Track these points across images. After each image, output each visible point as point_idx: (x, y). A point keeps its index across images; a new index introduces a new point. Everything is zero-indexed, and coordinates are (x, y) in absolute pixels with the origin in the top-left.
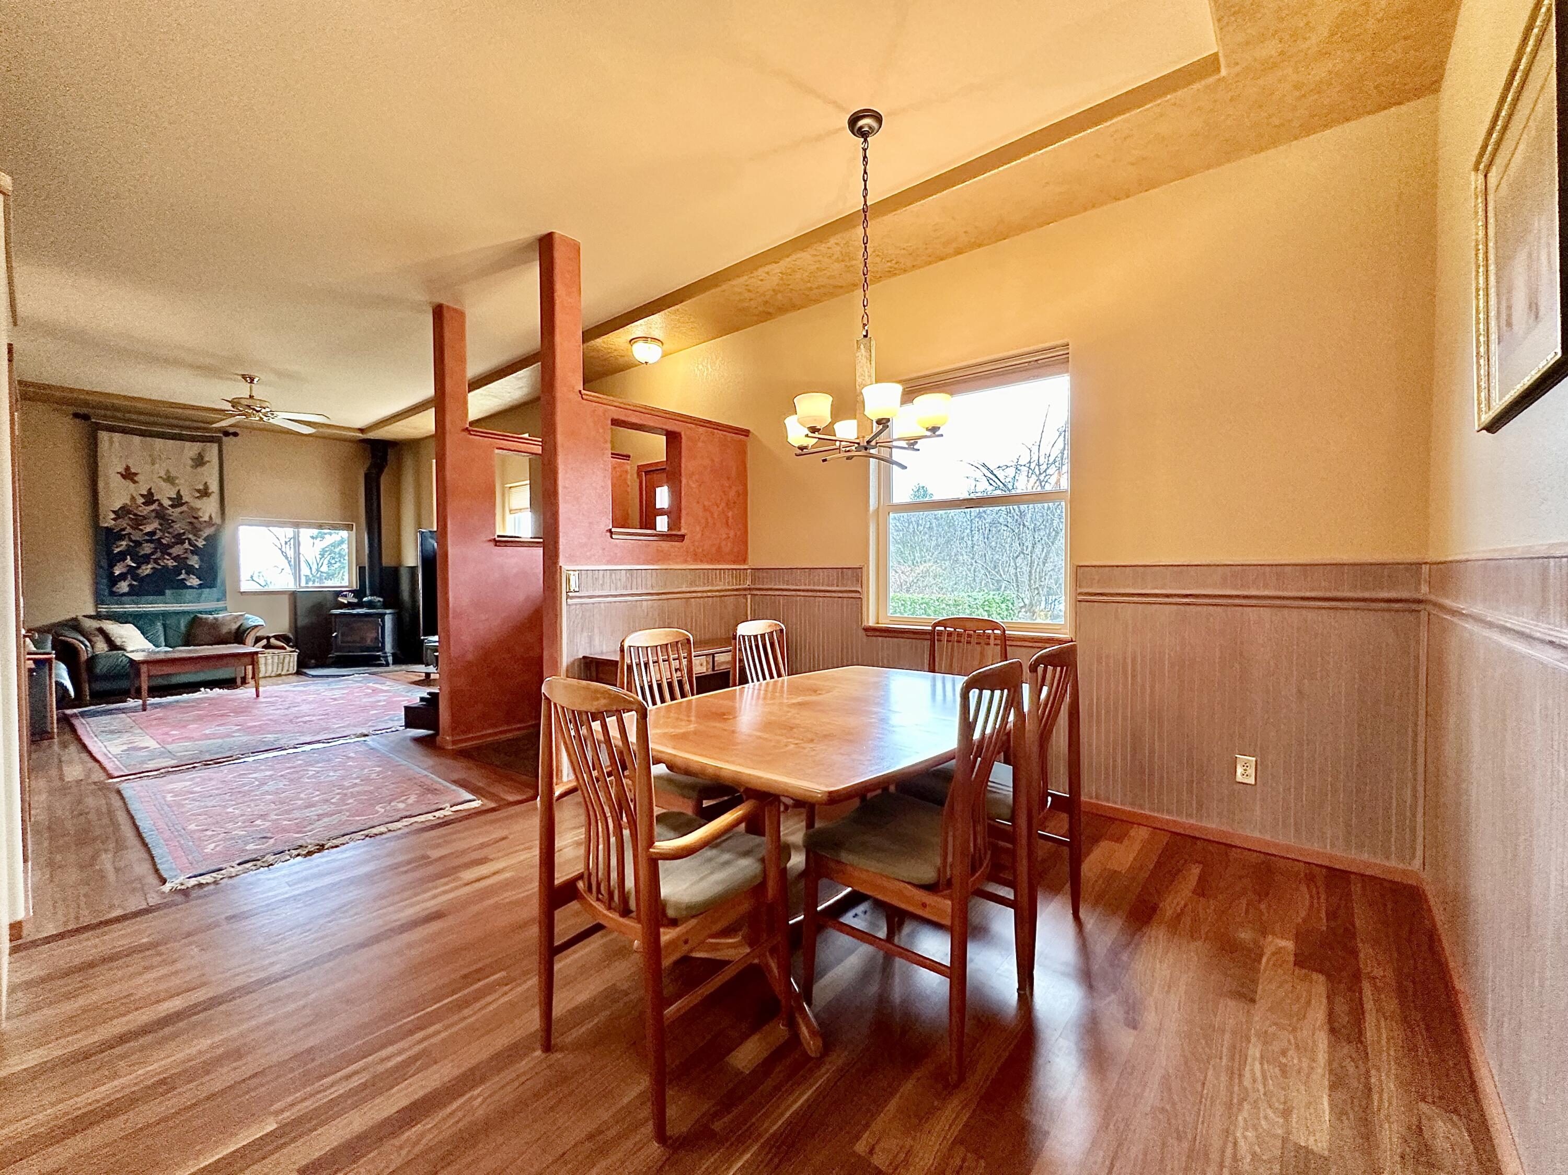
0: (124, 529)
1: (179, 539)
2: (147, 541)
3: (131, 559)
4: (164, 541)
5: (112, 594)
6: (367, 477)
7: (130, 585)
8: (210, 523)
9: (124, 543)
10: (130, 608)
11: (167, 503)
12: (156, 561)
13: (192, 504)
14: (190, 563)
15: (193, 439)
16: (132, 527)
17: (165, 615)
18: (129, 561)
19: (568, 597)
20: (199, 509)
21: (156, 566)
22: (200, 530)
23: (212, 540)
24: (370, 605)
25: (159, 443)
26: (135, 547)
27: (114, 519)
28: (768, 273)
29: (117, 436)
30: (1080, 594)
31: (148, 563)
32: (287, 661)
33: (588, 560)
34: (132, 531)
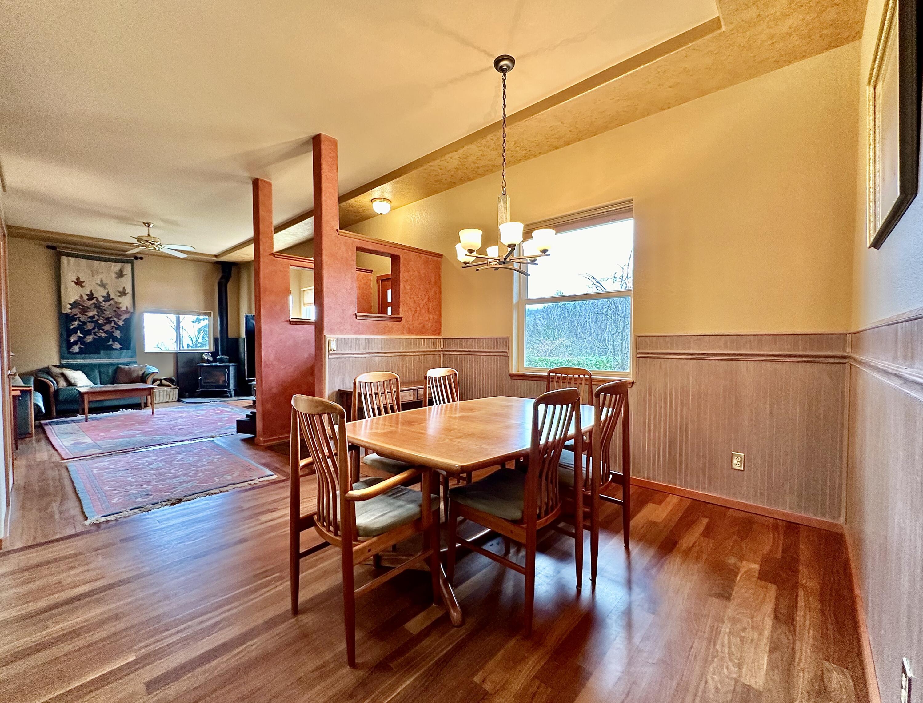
0: (76, 315)
1: (108, 321)
2: (89, 322)
3: (81, 333)
4: (99, 322)
5: (70, 353)
6: (219, 284)
7: (80, 348)
8: (127, 311)
9: (76, 323)
10: (80, 361)
11: (101, 299)
12: (95, 334)
13: (116, 300)
14: (115, 335)
15: (116, 261)
16: (80, 313)
17: (100, 365)
18: (79, 334)
19: (329, 354)
20: (120, 303)
21: (95, 337)
22: (121, 316)
23: (128, 321)
24: (221, 361)
25: (96, 263)
26: (83, 325)
27: (70, 309)
28: (451, 158)
29: (72, 259)
30: (639, 353)
31: (90, 335)
32: (172, 393)
33: (342, 332)
34: (81, 316)
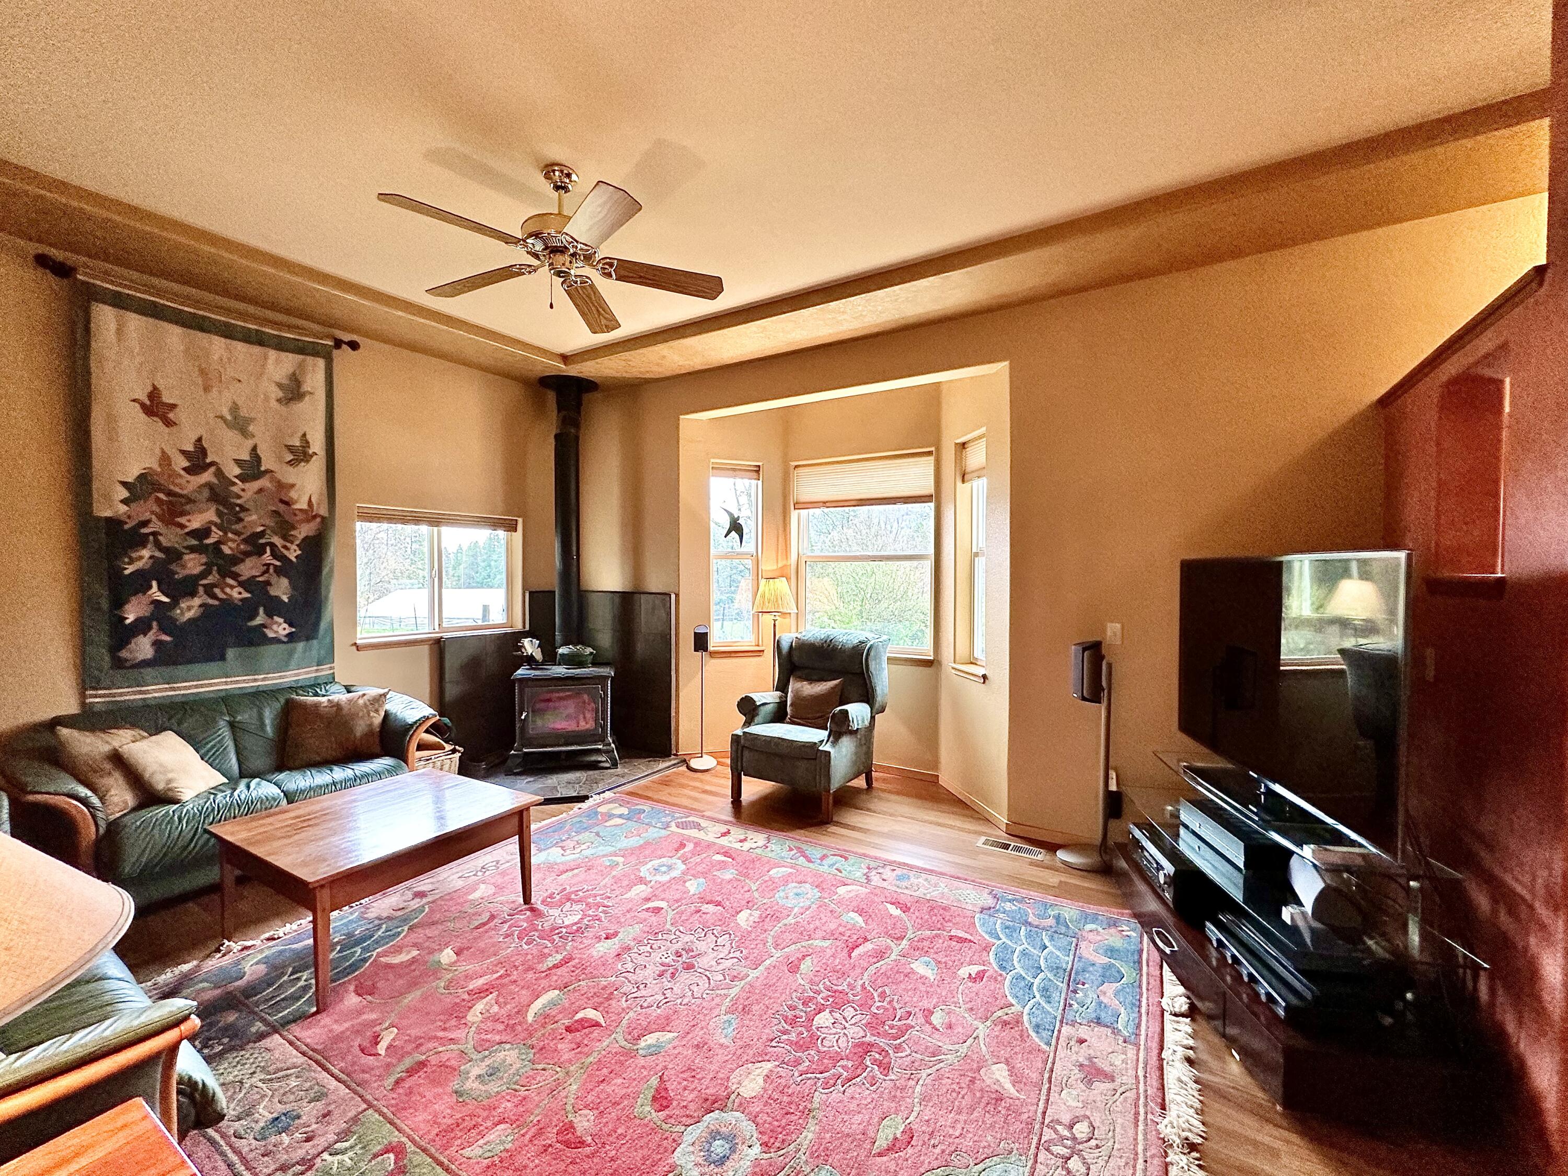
0: (145, 524)
1: (255, 544)
2: (192, 549)
4: (226, 550)
6: (559, 443)
10: (161, 693)
11: (233, 471)
14: (273, 592)
15: (281, 345)
16: (160, 518)
20: (293, 486)
22: (294, 528)
24: (572, 660)
25: (217, 345)
26: (169, 561)
27: (125, 502)
29: (134, 321)
34: (163, 530)
